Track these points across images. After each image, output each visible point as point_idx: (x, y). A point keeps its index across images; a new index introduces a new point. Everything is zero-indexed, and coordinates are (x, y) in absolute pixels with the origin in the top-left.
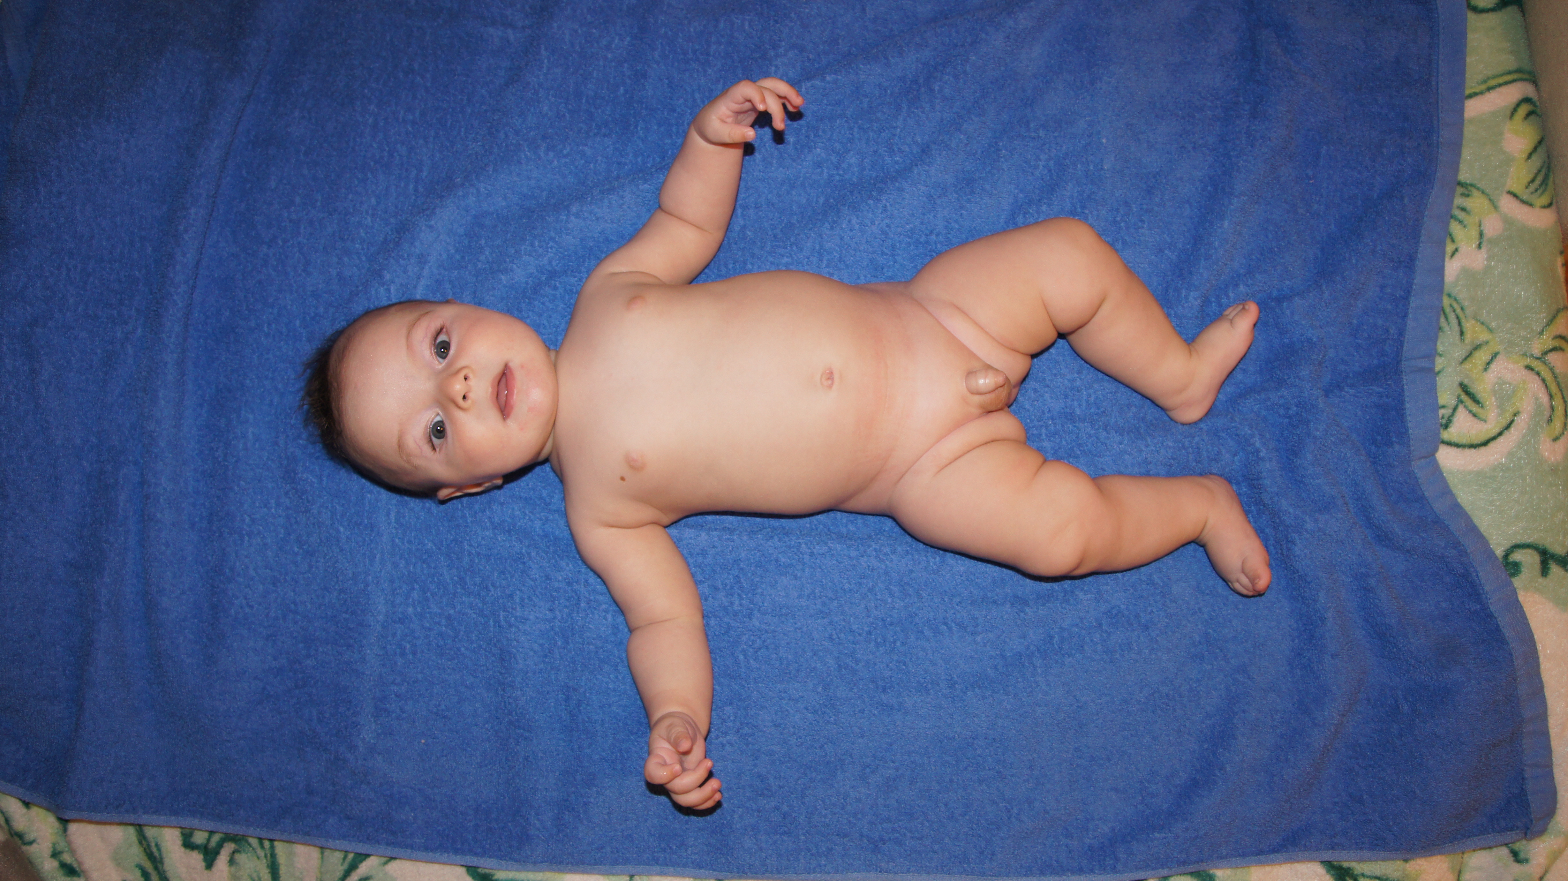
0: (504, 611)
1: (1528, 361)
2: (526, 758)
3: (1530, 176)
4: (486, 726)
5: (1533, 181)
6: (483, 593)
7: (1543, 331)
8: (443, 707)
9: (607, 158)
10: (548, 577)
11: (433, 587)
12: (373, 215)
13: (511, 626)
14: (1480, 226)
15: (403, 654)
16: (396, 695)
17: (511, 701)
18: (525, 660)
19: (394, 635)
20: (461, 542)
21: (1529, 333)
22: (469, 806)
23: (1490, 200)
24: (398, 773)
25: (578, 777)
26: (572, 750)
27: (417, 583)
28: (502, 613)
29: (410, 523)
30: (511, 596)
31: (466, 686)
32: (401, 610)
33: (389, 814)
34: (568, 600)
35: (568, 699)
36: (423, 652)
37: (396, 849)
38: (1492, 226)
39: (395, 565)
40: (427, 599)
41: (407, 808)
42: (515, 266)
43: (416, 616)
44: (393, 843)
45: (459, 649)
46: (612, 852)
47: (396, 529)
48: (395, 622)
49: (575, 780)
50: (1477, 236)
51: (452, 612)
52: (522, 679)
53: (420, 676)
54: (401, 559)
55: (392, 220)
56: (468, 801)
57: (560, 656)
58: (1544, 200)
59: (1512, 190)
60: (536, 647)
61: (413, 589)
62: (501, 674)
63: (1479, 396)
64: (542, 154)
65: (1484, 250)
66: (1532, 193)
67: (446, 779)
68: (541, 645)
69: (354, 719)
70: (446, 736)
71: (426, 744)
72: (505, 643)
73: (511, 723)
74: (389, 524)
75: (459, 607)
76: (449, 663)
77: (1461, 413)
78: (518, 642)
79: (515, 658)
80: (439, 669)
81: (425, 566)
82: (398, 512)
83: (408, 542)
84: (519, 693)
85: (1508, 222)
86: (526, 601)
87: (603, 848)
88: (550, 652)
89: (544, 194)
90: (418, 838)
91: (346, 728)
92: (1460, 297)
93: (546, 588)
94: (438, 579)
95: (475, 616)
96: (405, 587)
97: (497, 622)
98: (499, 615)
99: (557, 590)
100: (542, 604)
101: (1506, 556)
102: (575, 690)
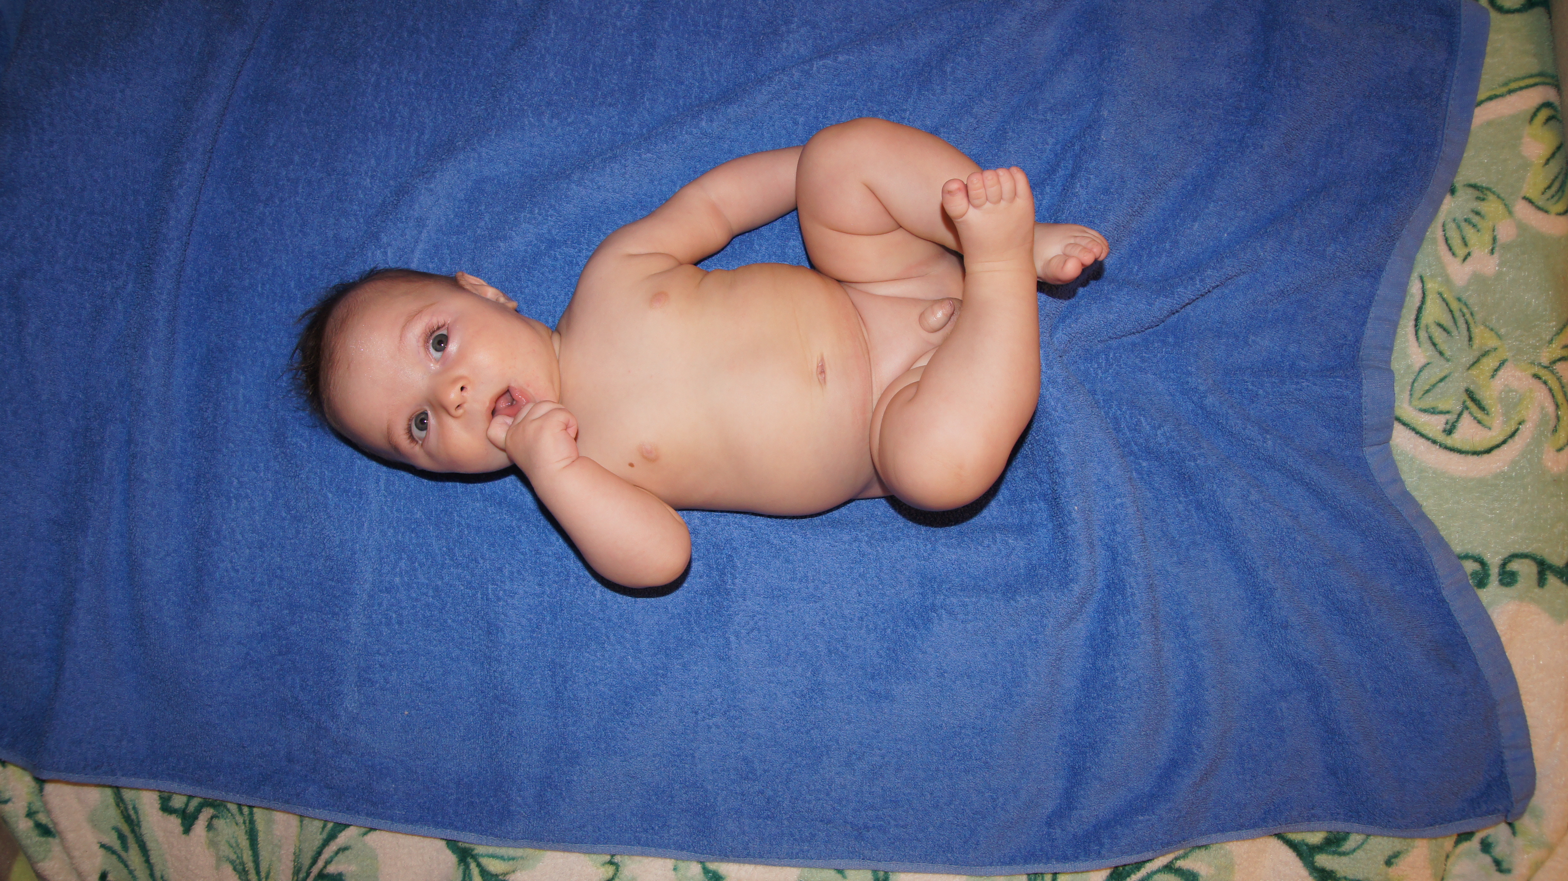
0: (493, 584)
1: (1536, 370)
2: (510, 734)
3: (1547, 183)
4: (471, 699)
5: (1549, 187)
6: (471, 565)
7: (1552, 340)
8: (428, 678)
9: (612, 128)
10: (537, 552)
11: (421, 557)
12: (372, 177)
13: (499, 599)
14: (1494, 231)
15: (388, 625)
16: (381, 666)
17: (497, 675)
18: (512, 635)
19: (380, 605)
20: (451, 513)
21: (1538, 341)
22: (451, 780)
23: (1505, 205)
24: (380, 743)
25: (562, 755)
26: (557, 726)
27: (405, 553)
28: (490, 586)
29: (400, 491)
30: (500, 570)
31: (452, 659)
32: (387, 579)
33: (370, 784)
34: (558, 575)
35: (554, 675)
36: (409, 622)
37: (376, 821)
38: (1506, 232)
39: (384, 534)
40: (415, 570)
41: (388, 779)
42: (514, 234)
43: (403, 586)
44: (373, 814)
45: (445, 621)
46: (594, 831)
47: (385, 497)
48: (381, 591)
49: (559, 757)
50: (1491, 241)
51: (440, 583)
52: (509, 654)
53: (405, 647)
54: (389, 527)
55: (392, 183)
56: (450, 774)
57: (548, 631)
58: (1560, 207)
59: (1528, 195)
60: (524, 621)
61: (402, 559)
62: (488, 647)
63: (1484, 403)
64: (546, 121)
65: (1496, 255)
66: (1548, 199)
67: (428, 751)
68: (530, 620)
69: (338, 688)
70: (430, 708)
71: (409, 715)
72: (493, 616)
73: (496, 697)
74: (378, 491)
75: (447, 579)
76: (435, 634)
77: (1466, 419)
78: (506, 615)
79: (502, 632)
80: (425, 640)
81: (413, 535)
82: (388, 480)
83: (396, 511)
84: (505, 667)
85: (1522, 228)
86: (515, 574)
87: (584, 826)
88: (537, 627)
89: (547, 162)
90: (399, 810)
91: (329, 697)
92: (1471, 302)
93: (536, 562)
94: (427, 550)
95: (462, 588)
96: (392, 557)
97: (485, 595)
98: (487, 588)
99: (547, 564)
100: (531, 578)
101: (1504, 565)
102: (562, 667)
